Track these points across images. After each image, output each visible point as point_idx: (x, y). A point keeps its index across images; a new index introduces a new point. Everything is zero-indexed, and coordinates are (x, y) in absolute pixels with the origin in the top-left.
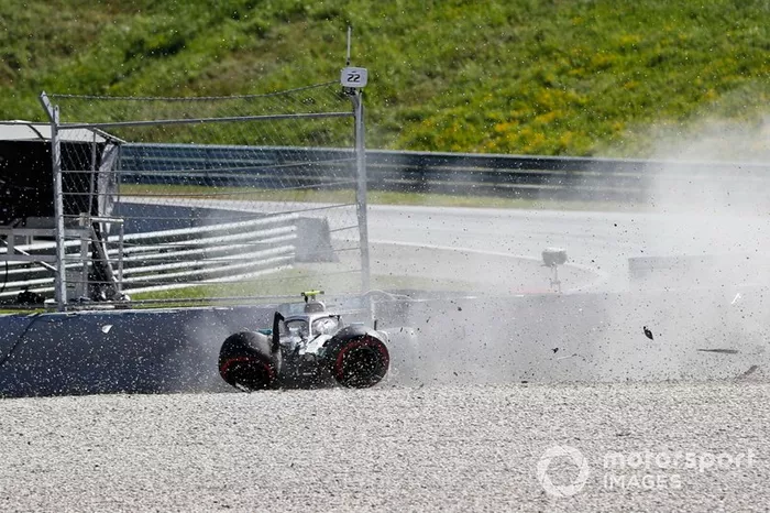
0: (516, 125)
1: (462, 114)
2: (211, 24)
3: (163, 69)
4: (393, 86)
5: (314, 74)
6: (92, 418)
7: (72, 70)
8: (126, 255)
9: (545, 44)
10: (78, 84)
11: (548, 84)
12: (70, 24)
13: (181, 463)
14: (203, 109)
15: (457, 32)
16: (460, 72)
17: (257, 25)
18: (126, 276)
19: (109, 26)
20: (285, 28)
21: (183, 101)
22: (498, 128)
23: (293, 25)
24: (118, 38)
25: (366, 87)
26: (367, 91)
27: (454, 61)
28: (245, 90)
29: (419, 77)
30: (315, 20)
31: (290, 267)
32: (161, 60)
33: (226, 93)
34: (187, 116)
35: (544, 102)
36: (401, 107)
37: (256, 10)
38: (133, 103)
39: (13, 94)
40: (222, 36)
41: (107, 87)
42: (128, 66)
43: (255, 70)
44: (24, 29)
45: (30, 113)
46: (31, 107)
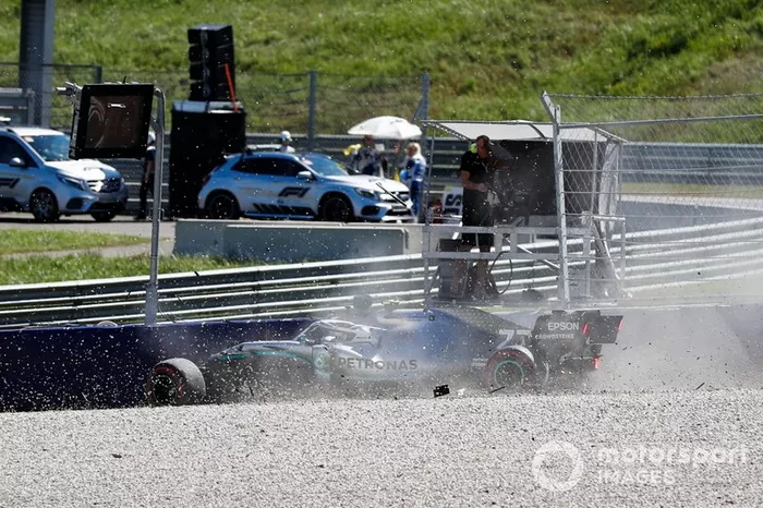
2: (713, 23)
3: (665, 69)
6: (596, 414)
7: (575, 70)
8: (628, 253)
10: (580, 84)
12: (572, 25)
14: (705, 108)
17: (759, 25)
18: (629, 274)
19: (612, 26)
21: (685, 99)
24: (620, 38)
28: (747, 89)
32: (664, 59)
33: (728, 92)
34: (689, 115)
37: (758, 9)
38: (635, 103)
39: (516, 95)
40: (723, 36)
41: (609, 87)
42: (630, 66)
43: (756, 68)
44: (527, 30)
45: (533, 113)
46: (533, 108)
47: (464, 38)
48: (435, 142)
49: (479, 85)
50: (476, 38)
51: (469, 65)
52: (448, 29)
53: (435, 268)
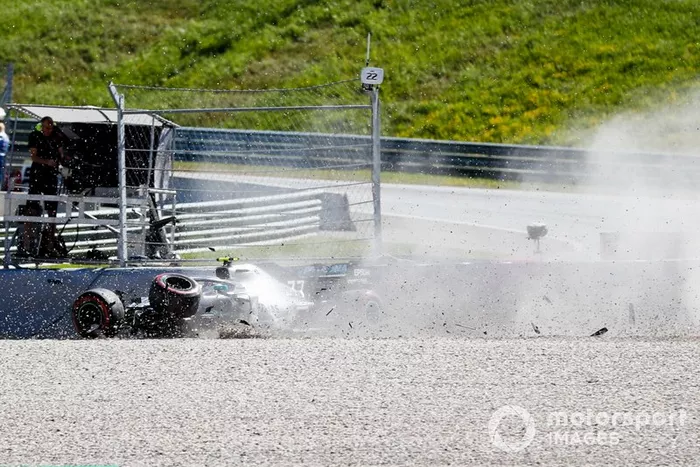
0: (507, 118)
1: (463, 109)
2: (254, 29)
3: (213, 65)
4: (405, 84)
7: (136, 65)
8: (178, 221)
9: (534, 51)
10: (140, 77)
11: (536, 85)
12: (135, 26)
13: (220, 396)
14: (245, 100)
15: (461, 39)
16: (461, 74)
17: (292, 31)
18: (177, 239)
19: (168, 29)
20: (315, 33)
21: (228, 93)
22: (493, 121)
23: (322, 31)
24: (175, 39)
25: (382, 84)
26: (383, 88)
27: (457, 63)
28: (280, 85)
29: (427, 77)
30: (341, 27)
31: (315, 234)
32: (211, 57)
33: (264, 87)
34: (231, 105)
35: (532, 100)
36: (411, 102)
37: (292, 17)
38: (187, 93)
39: (86, 84)
40: (262, 39)
41: (165, 80)
42: (183, 62)
43: (289, 68)
44: (96, 30)
45: (100, 100)
46: (101, 95)
47: (44, 35)
48: (18, 122)
49: (55, 75)
50: (54, 35)
51: (47, 57)
52: (31, 27)
53: (14, 229)
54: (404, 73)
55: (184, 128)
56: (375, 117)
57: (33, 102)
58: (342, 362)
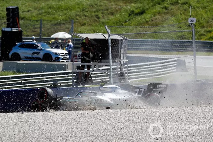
2: (153, 6)
3: (139, 19)
4: (203, 23)
5: (181, 20)
6: (120, 115)
7: (114, 19)
8: (129, 70)
10: (116, 23)
12: (113, 6)
14: (150, 29)
17: (165, 6)
18: (129, 76)
19: (124, 7)
20: (173, 7)
21: (145, 27)
23: (175, 6)
24: (127, 10)
25: (196, 23)
26: (196, 24)
29: (210, 20)
30: (181, 5)
31: (175, 73)
32: (139, 16)
33: (157, 25)
34: (146, 31)
36: (206, 29)
37: (165, 2)
38: (131, 28)
39: (98, 26)
40: (155, 9)
41: (124, 24)
42: (129, 18)
43: (164, 19)
44: (101, 8)
45: (102, 31)
46: (103, 30)
47: (83, 10)
48: (76, 39)
49: (87, 23)
50: (86, 10)
51: (85, 18)
52: (79, 8)
53: (75, 74)
54: (203, 19)
55: (130, 39)
56: (193, 34)
57: (80, 32)
58: (185, 115)
